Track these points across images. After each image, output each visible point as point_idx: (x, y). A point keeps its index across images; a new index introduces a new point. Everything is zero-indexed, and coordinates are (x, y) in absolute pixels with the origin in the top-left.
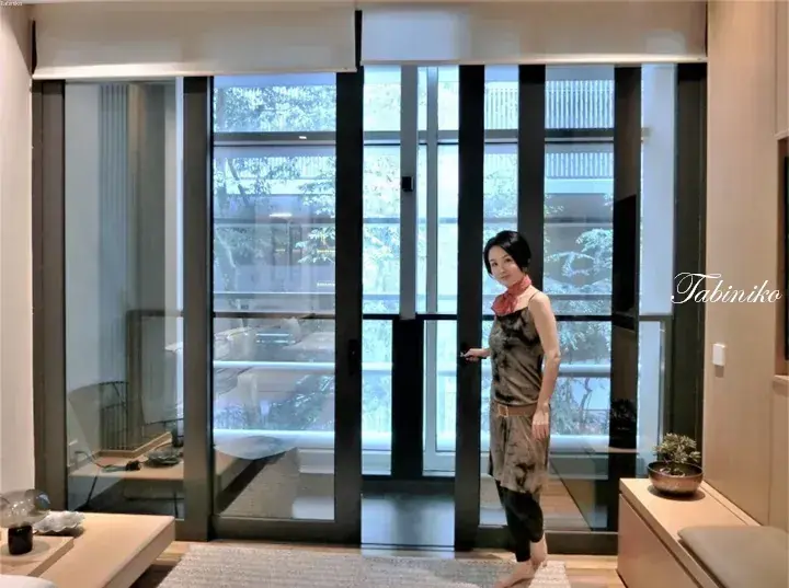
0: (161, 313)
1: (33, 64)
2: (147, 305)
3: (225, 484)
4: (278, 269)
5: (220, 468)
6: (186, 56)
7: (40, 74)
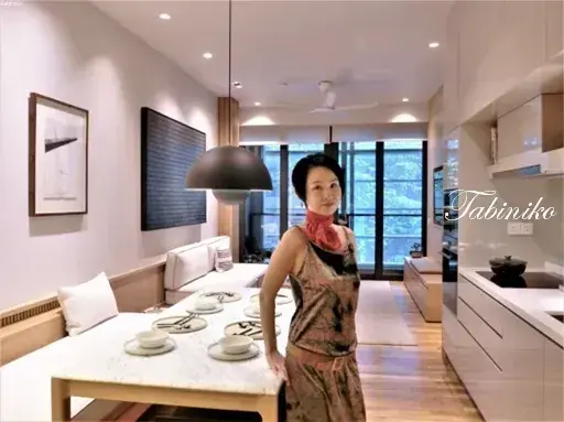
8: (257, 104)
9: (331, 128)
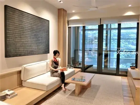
0: (78, 50)
1: (68, 25)
2: (76, 49)
3: (85, 68)
4: (90, 45)
5: (85, 66)
6: (83, 24)
7: (69, 26)
8: (74, 11)
9: (101, 19)
